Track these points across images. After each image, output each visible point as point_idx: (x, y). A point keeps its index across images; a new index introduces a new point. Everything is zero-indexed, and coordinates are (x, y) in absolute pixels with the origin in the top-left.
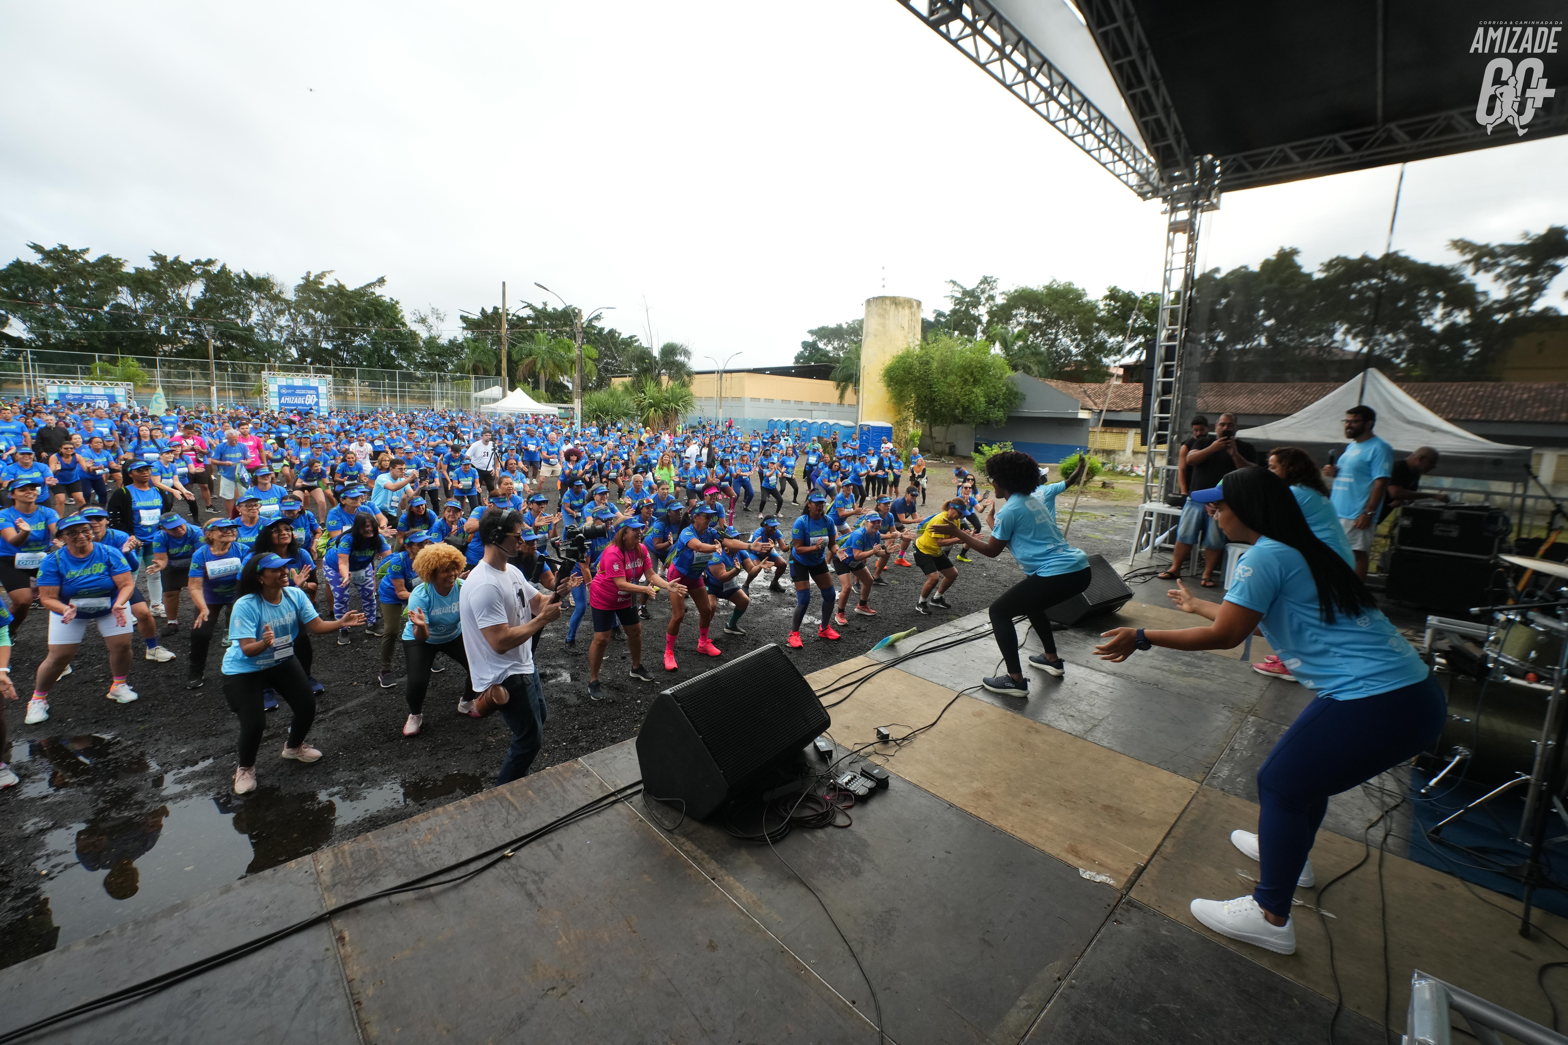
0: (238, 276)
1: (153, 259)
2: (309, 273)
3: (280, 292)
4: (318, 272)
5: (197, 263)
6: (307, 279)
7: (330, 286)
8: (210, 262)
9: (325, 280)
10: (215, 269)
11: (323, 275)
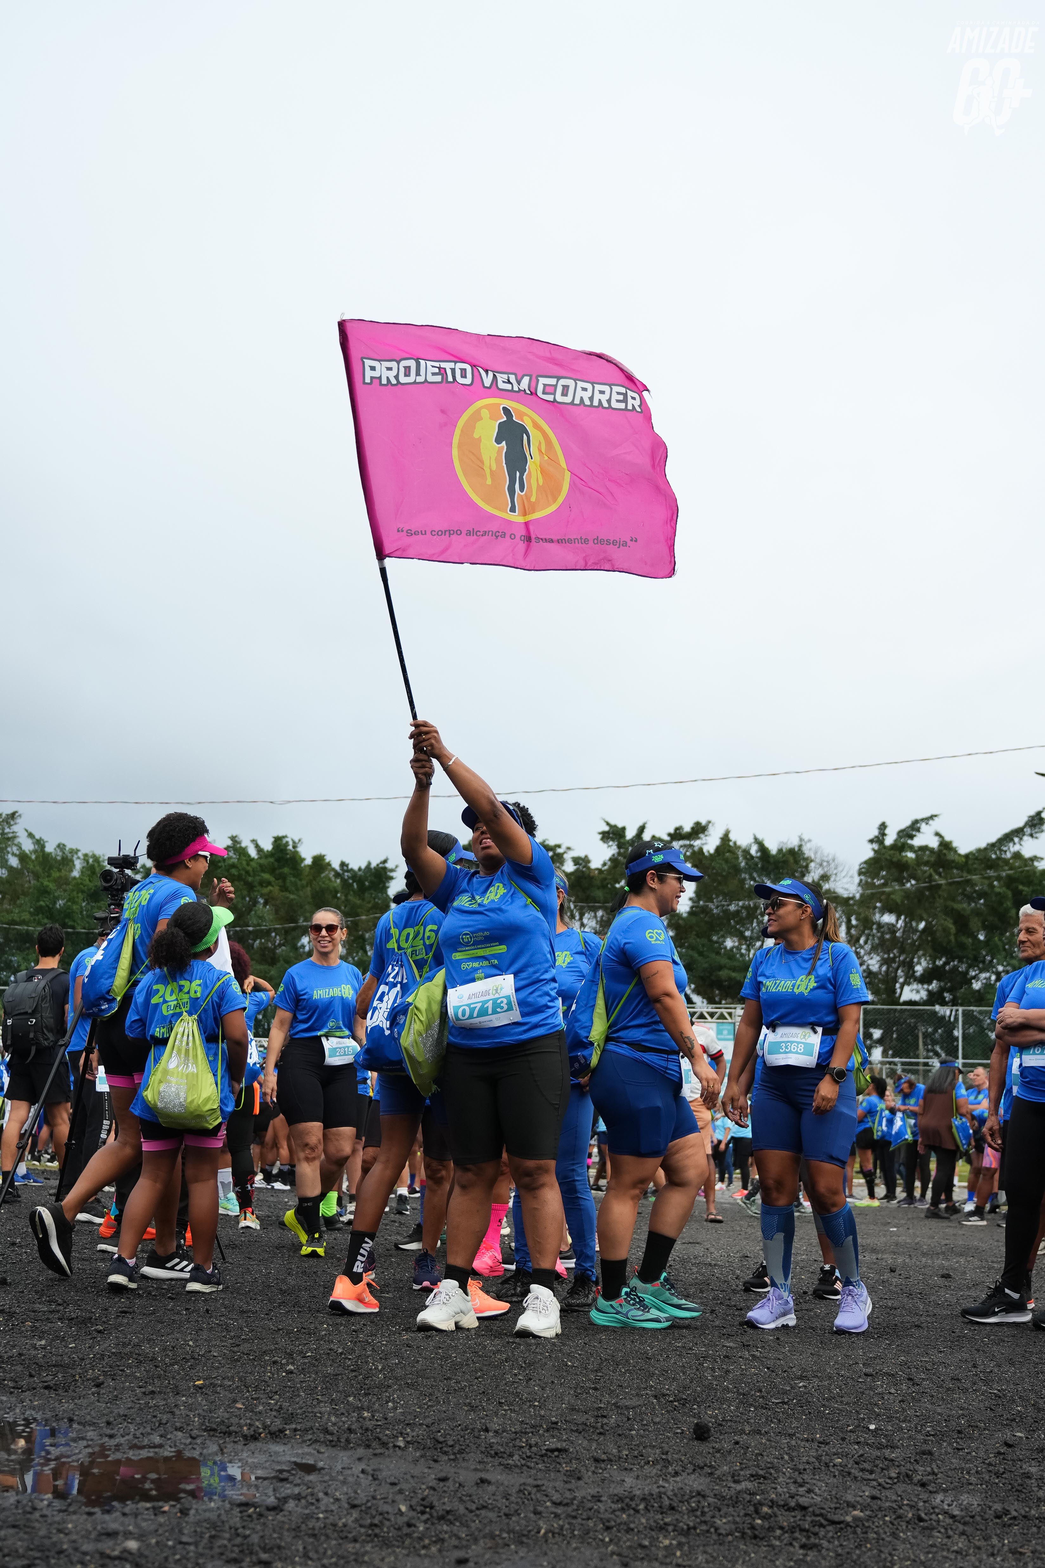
0: (746, 852)
1: (606, 836)
2: (883, 827)
3: (825, 878)
4: (905, 823)
5: (678, 834)
6: (879, 839)
7: (924, 848)
8: (699, 830)
9: (918, 841)
10: (710, 844)
11: (915, 827)
